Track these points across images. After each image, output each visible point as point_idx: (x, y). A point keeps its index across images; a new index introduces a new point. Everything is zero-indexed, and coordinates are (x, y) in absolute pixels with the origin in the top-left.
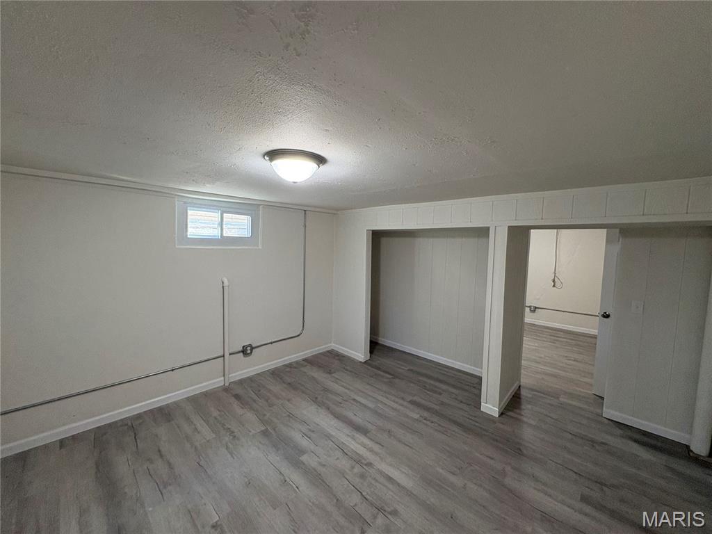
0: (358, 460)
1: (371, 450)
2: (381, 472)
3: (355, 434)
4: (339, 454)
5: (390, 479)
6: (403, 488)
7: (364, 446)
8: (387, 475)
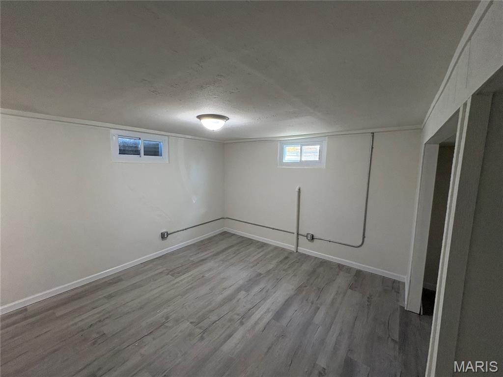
0: (245, 317)
1: (256, 323)
2: (235, 330)
3: (271, 313)
4: (249, 306)
5: (230, 336)
6: (221, 345)
7: (260, 319)
8: (233, 335)
